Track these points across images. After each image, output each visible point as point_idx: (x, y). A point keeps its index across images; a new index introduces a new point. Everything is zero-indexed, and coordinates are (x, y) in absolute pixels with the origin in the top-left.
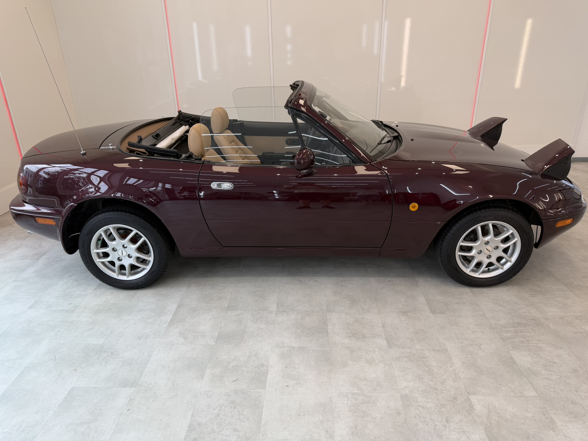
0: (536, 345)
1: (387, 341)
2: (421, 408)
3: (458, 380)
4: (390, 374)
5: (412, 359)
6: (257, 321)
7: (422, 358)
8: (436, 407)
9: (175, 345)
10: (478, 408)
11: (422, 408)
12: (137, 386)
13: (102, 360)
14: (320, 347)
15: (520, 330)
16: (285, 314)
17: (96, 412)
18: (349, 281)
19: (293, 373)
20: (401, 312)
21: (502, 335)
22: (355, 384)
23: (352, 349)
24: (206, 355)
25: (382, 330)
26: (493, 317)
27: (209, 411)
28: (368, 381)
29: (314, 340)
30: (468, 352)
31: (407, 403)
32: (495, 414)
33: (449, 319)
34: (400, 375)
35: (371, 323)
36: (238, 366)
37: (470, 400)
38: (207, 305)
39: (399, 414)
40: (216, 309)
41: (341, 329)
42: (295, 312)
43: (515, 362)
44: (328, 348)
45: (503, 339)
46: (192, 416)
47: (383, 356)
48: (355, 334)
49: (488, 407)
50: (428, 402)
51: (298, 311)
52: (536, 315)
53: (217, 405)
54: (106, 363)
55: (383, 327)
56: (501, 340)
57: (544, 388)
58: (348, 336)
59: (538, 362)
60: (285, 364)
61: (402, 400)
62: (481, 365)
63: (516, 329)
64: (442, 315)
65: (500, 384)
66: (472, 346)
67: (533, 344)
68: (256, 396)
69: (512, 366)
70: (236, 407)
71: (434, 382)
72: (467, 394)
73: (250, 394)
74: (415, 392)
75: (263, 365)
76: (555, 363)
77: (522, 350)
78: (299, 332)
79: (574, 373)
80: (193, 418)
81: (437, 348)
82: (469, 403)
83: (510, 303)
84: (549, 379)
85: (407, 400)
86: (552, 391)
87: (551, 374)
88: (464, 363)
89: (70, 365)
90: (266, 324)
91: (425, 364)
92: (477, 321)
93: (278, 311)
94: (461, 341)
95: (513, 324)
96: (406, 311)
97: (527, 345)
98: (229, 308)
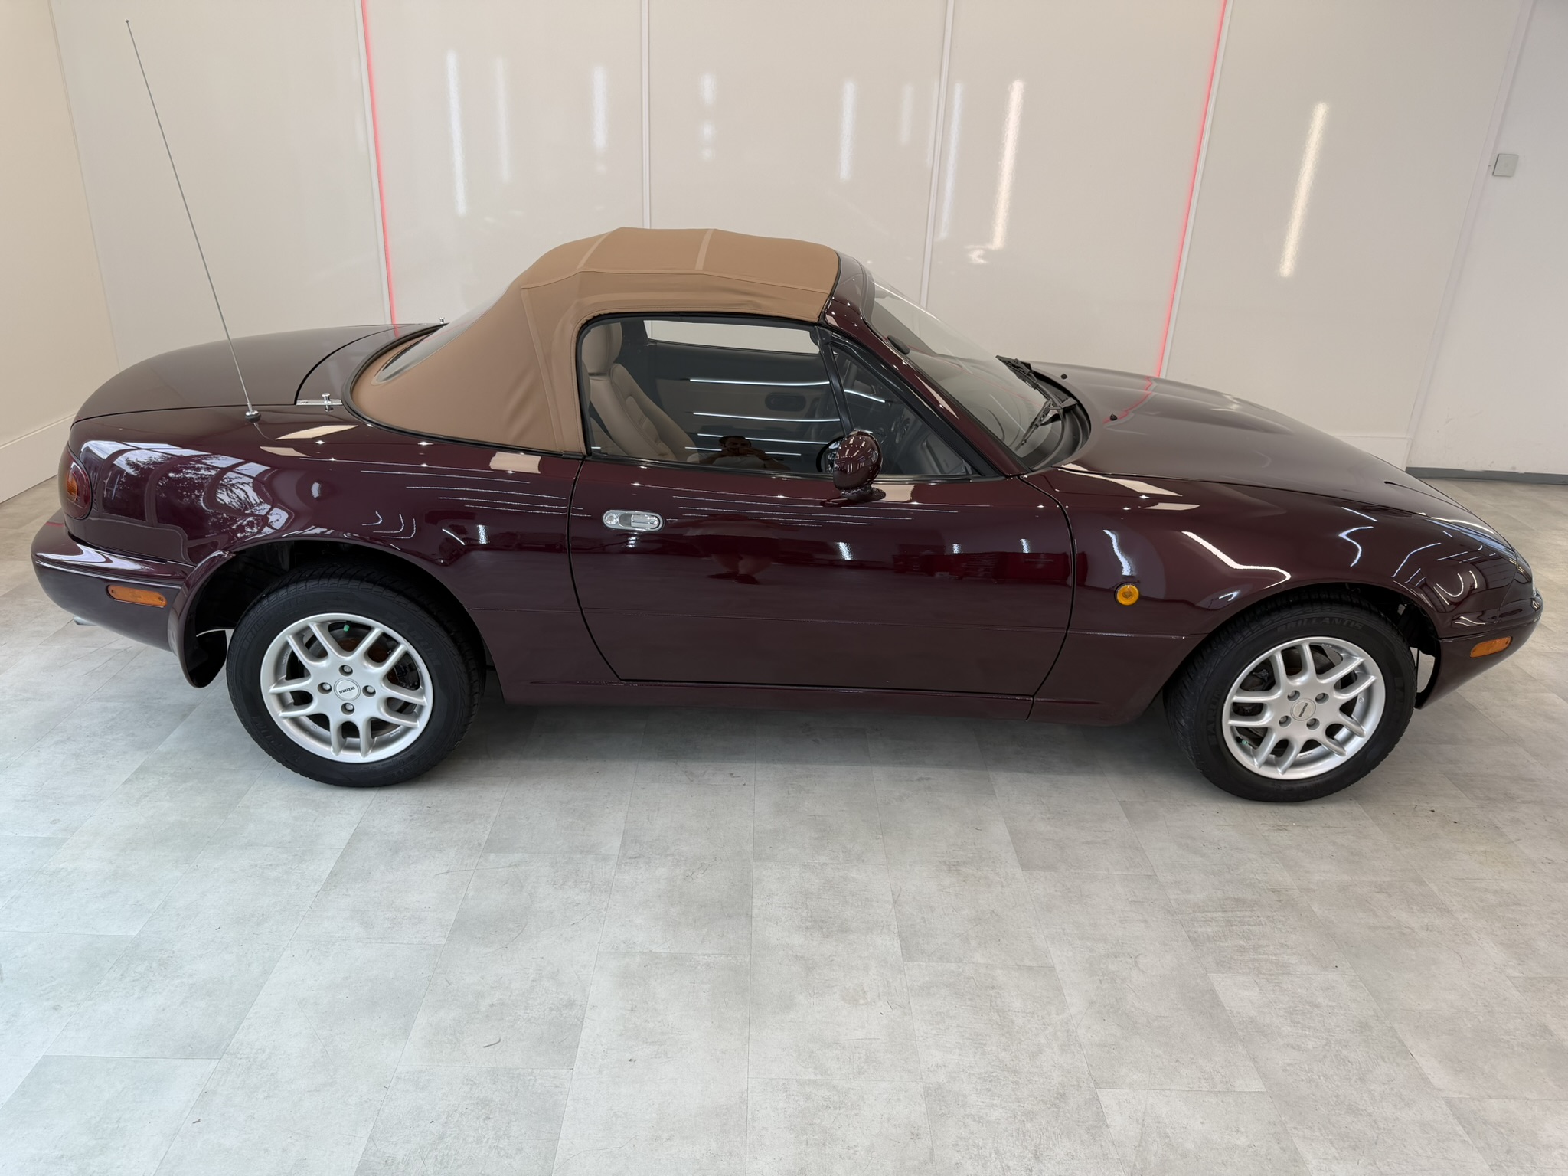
0: (1274, 958)
1: (902, 940)
2: (972, 1123)
3: (1073, 1048)
4: (902, 1031)
5: (962, 991)
6: (564, 883)
7: (988, 987)
8: (1011, 1119)
9: (338, 944)
10: (1118, 1121)
11: (975, 1121)
12: (225, 1056)
13: (134, 981)
14: (727, 956)
15: (1239, 919)
16: (642, 866)
17: (105, 1126)
18: (819, 776)
19: (651, 1025)
20: (945, 862)
21: (1194, 930)
22: (810, 1056)
23: (811, 962)
24: (420, 973)
25: (891, 911)
26: (1176, 882)
27: (418, 1126)
28: (844, 1048)
29: (714, 935)
30: (1104, 975)
31: (938, 1107)
32: (1158, 1140)
33: (1063, 885)
34: (927, 1033)
35: (866, 893)
36: (503, 1004)
37: (1099, 1100)
38: (433, 836)
39: (915, 1136)
40: (457, 847)
41: (785, 907)
42: (670, 858)
43: (1217, 1003)
44: (747, 959)
45: (1195, 941)
46: (371, 1138)
47: (888, 982)
48: (822, 921)
49: (1141, 1121)
50: (992, 1106)
51: (677, 857)
52: (1281, 879)
53: (441, 1110)
54: (144, 989)
55: (895, 902)
56: (1189, 944)
57: (1283, 1070)
58: (803, 925)
59: (1275, 1003)
60: (632, 1000)
61: (927, 1099)
62: (1133, 1009)
63: (1230, 914)
64: (1047, 873)
65: (1177, 1061)
66: (1116, 957)
67: (1267, 954)
68: (547, 1085)
69: (1210, 1014)
70: (491, 1116)
71: (1012, 1053)
72: (1092, 1085)
73: (529, 1080)
74: (962, 1080)
75: (571, 1004)
76: (1317, 1006)
77: (1240, 971)
78: (675, 914)
79: (1362, 1032)
80: (372, 1144)
81: (1027, 962)
82: (1095, 1108)
83: (1222, 846)
84: (1299, 1049)
85: (939, 1101)
86: (1303, 1080)
87: (1306, 1036)
88: (1092, 1003)
89: (41, 995)
90: (589, 891)
91: (993, 1004)
92: (1135, 891)
93: (625, 854)
94: (1089, 944)
95: (1222, 903)
96: (958, 862)
97: (1253, 957)
98: (493, 845)
